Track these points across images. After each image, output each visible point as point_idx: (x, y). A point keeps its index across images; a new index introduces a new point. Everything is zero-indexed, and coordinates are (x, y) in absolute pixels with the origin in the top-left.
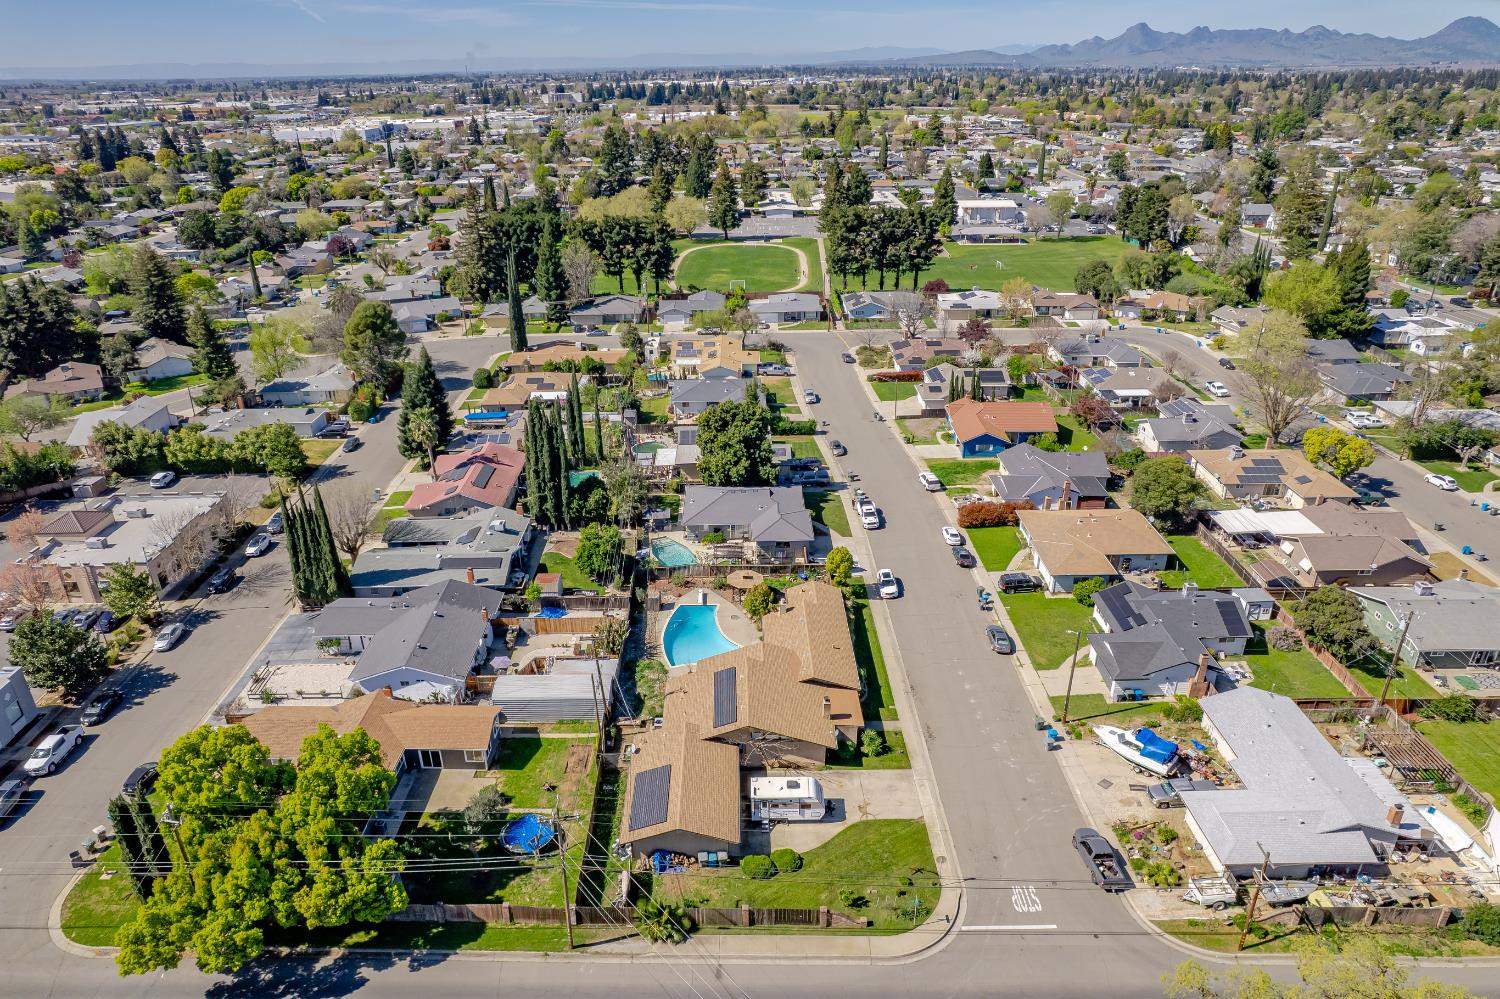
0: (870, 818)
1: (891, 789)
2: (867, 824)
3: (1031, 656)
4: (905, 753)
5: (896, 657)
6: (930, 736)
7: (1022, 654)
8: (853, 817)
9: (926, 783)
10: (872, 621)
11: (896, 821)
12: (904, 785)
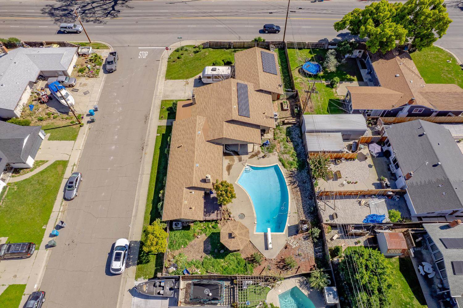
0: (185, 80)
1: (173, 91)
2: (187, 78)
3: (63, 173)
4: (162, 108)
5: (142, 174)
6: (146, 118)
7: (68, 174)
8: (191, 81)
9: (158, 94)
10: (146, 210)
11: (175, 79)
12: (167, 93)
